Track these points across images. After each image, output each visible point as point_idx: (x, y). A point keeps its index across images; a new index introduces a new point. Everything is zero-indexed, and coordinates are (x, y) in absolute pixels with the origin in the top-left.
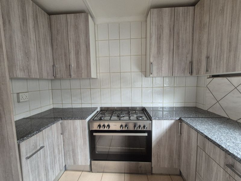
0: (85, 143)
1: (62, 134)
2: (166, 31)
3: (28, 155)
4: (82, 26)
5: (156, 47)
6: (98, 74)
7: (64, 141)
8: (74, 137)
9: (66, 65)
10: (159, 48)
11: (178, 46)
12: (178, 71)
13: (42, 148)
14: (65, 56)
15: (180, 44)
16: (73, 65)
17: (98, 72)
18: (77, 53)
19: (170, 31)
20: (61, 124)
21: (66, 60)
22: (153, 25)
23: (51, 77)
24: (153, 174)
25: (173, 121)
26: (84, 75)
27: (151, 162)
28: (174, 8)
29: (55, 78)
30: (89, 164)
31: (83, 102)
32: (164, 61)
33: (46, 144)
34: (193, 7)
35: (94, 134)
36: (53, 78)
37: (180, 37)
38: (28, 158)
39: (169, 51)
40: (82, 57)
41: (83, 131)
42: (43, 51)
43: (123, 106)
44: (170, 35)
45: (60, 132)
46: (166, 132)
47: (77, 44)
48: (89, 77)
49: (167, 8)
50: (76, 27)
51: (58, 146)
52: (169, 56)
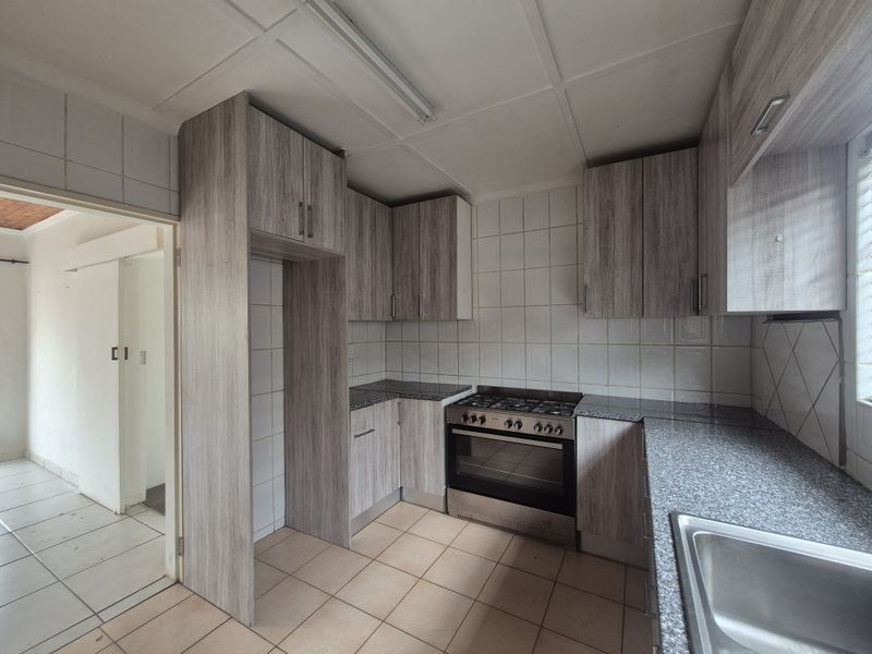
0: (437, 448)
1: (399, 423)
2: (622, 212)
3: (357, 434)
4: (444, 220)
5: (598, 249)
6: (475, 311)
7: (401, 439)
8: (419, 433)
9: (413, 295)
10: (605, 252)
11: (656, 245)
12: (658, 305)
13: (371, 431)
14: (413, 277)
15: (662, 240)
16: (425, 294)
17: (476, 305)
18: (434, 272)
19: (633, 211)
20: (399, 404)
21: (413, 285)
22: (589, 203)
23: (387, 318)
24: (583, 552)
25: (627, 425)
26: (443, 315)
27: (576, 518)
28: (640, 160)
29: (394, 319)
30: (443, 494)
31: (442, 371)
32: (618, 281)
33: (377, 428)
34: (694, 149)
35: (455, 431)
36: (391, 319)
37: (661, 221)
38: (356, 436)
39: (632, 257)
40: (442, 279)
41: (436, 424)
42: (379, 273)
43: (529, 387)
44: (633, 220)
45: (397, 419)
46: (612, 450)
47: (434, 256)
48: (452, 316)
49: (624, 163)
50: (434, 224)
51: (392, 442)
52: (631, 267)
